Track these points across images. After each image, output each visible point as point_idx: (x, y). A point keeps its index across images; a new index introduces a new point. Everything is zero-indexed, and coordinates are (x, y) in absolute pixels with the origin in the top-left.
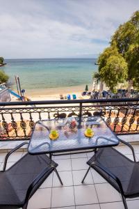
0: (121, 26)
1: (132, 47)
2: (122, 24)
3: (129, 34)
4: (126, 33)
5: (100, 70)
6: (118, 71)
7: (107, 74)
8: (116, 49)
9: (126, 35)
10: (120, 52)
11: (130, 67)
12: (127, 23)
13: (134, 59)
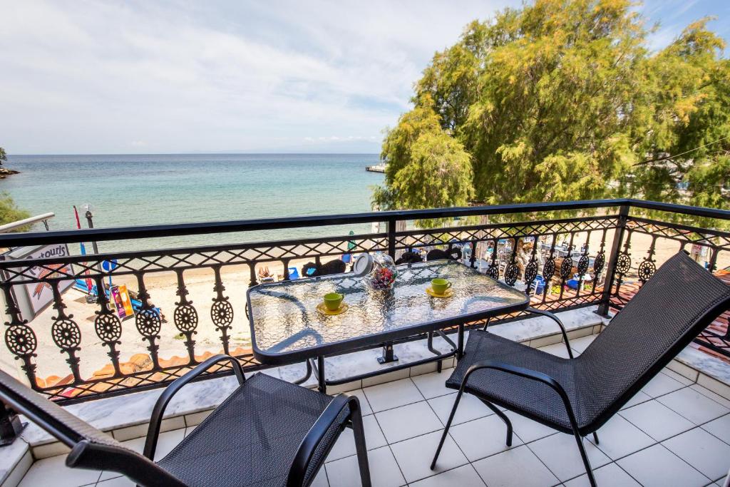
0: (437, 56)
1: (475, 112)
2: (441, 51)
3: (463, 78)
4: (455, 75)
5: (391, 175)
6: (445, 176)
7: (414, 188)
8: (434, 118)
9: (454, 79)
10: (444, 125)
11: (478, 167)
12: (454, 49)
13: (484, 143)
